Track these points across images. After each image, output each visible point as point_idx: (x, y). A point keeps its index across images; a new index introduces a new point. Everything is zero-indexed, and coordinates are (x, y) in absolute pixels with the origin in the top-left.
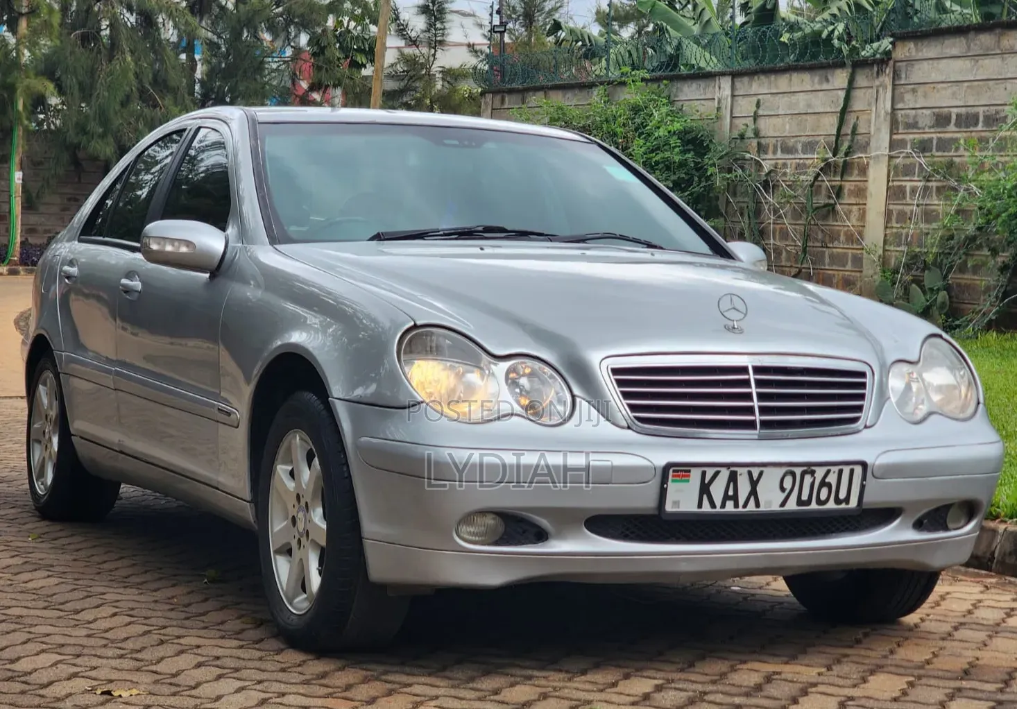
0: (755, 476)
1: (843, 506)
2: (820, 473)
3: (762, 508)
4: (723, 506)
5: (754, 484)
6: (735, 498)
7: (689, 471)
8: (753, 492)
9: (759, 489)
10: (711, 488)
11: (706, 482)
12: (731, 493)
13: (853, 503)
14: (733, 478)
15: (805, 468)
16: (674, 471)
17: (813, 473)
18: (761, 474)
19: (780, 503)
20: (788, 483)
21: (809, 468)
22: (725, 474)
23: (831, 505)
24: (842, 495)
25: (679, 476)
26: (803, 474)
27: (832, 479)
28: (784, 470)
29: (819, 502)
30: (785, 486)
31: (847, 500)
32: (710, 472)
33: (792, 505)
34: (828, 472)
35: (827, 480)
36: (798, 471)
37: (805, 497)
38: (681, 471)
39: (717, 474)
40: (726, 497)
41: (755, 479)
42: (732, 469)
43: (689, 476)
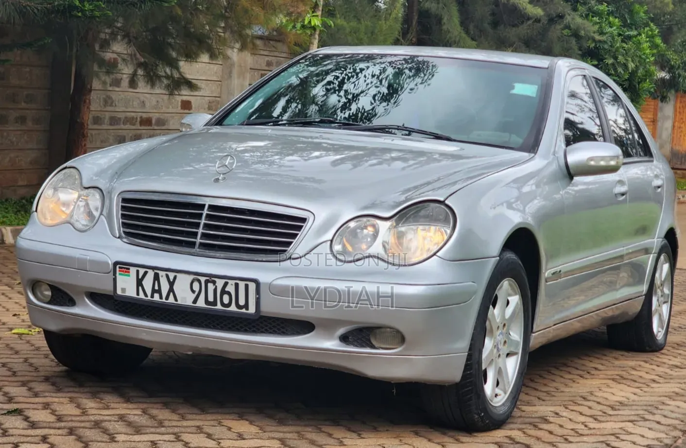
0: (171, 278)
1: (244, 310)
2: (220, 283)
3: (179, 302)
4: (152, 296)
5: (171, 284)
6: (159, 291)
7: (129, 269)
8: (171, 290)
9: (175, 287)
10: (143, 282)
11: (140, 277)
12: (156, 288)
13: (252, 309)
14: (156, 277)
15: (208, 278)
16: (120, 268)
17: (214, 283)
18: (175, 278)
19: (192, 300)
20: (196, 286)
21: (211, 278)
22: (151, 274)
23: (233, 308)
24: (242, 302)
25: (123, 271)
26: (207, 282)
27: (231, 288)
28: (192, 277)
29: (223, 304)
30: (194, 289)
31: (246, 306)
32: (142, 271)
33: (201, 303)
34: (226, 284)
35: (227, 289)
36: (203, 279)
37: (211, 299)
38: (124, 268)
39: (146, 273)
40: (154, 291)
41: (171, 280)
42: (156, 271)
43: (129, 272)
